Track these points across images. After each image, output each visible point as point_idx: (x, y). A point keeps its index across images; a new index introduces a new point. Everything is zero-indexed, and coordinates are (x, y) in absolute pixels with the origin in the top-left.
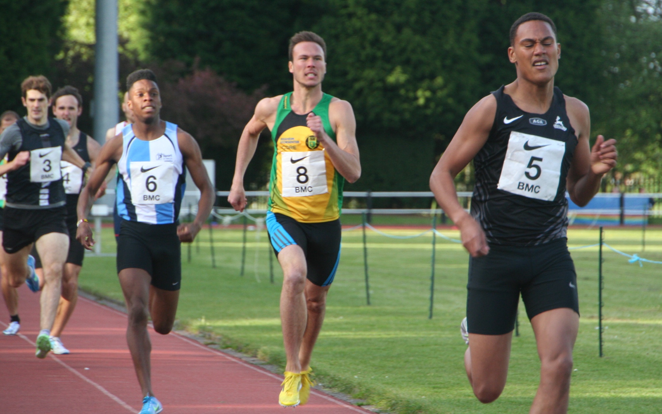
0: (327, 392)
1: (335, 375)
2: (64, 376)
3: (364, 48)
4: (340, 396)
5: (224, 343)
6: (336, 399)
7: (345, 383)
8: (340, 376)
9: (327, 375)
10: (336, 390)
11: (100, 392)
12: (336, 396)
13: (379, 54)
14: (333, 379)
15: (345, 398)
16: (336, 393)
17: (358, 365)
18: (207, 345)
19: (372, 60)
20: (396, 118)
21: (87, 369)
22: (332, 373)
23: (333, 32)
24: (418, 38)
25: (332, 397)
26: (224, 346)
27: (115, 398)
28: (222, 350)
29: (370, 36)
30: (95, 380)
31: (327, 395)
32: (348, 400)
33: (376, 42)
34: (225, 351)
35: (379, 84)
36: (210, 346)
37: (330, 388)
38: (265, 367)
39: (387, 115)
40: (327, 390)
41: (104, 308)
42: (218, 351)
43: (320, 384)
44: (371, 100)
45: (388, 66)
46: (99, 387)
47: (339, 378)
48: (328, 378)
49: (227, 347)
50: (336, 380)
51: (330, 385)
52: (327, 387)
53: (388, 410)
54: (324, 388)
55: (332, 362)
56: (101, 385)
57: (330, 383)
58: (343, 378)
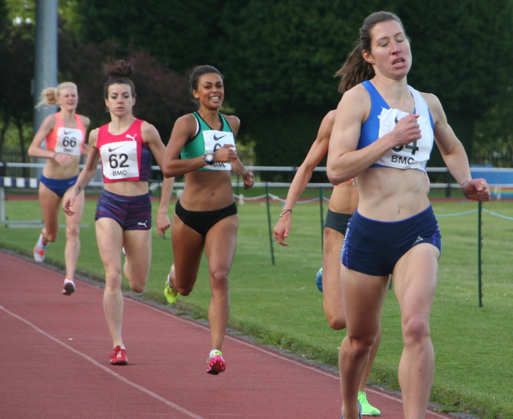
0: (311, 363)
1: (317, 347)
2: (51, 346)
3: (289, 31)
4: (326, 367)
5: (197, 313)
6: (322, 370)
7: (330, 355)
8: (324, 348)
9: (309, 346)
10: (320, 361)
12: (321, 368)
13: (304, 36)
14: (315, 350)
15: (331, 369)
16: (321, 364)
17: (336, 336)
18: (179, 315)
19: (297, 41)
20: (320, 97)
21: (70, 339)
22: (314, 344)
23: (260, 15)
24: (340, 22)
25: (318, 368)
26: (197, 316)
28: (196, 321)
29: (295, 20)
31: (312, 366)
32: (334, 371)
33: (300, 25)
34: (199, 321)
35: (303, 65)
36: (182, 316)
37: (313, 359)
38: (242, 337)
39: (310, 95)
40: (310, 361)
42: (191, 321)
43: (303, 356)
44: (295, 80)
45: (312, 48)
47: (323, 349)
48: (311, 349)
49: (200, 318)
50: (320, 352)
51: (313, 357)
52: (310, 358)
53: (378, 382)
54: (307, 360)
55: (311, 333)
57: (313, 354)
58: (327, 349)
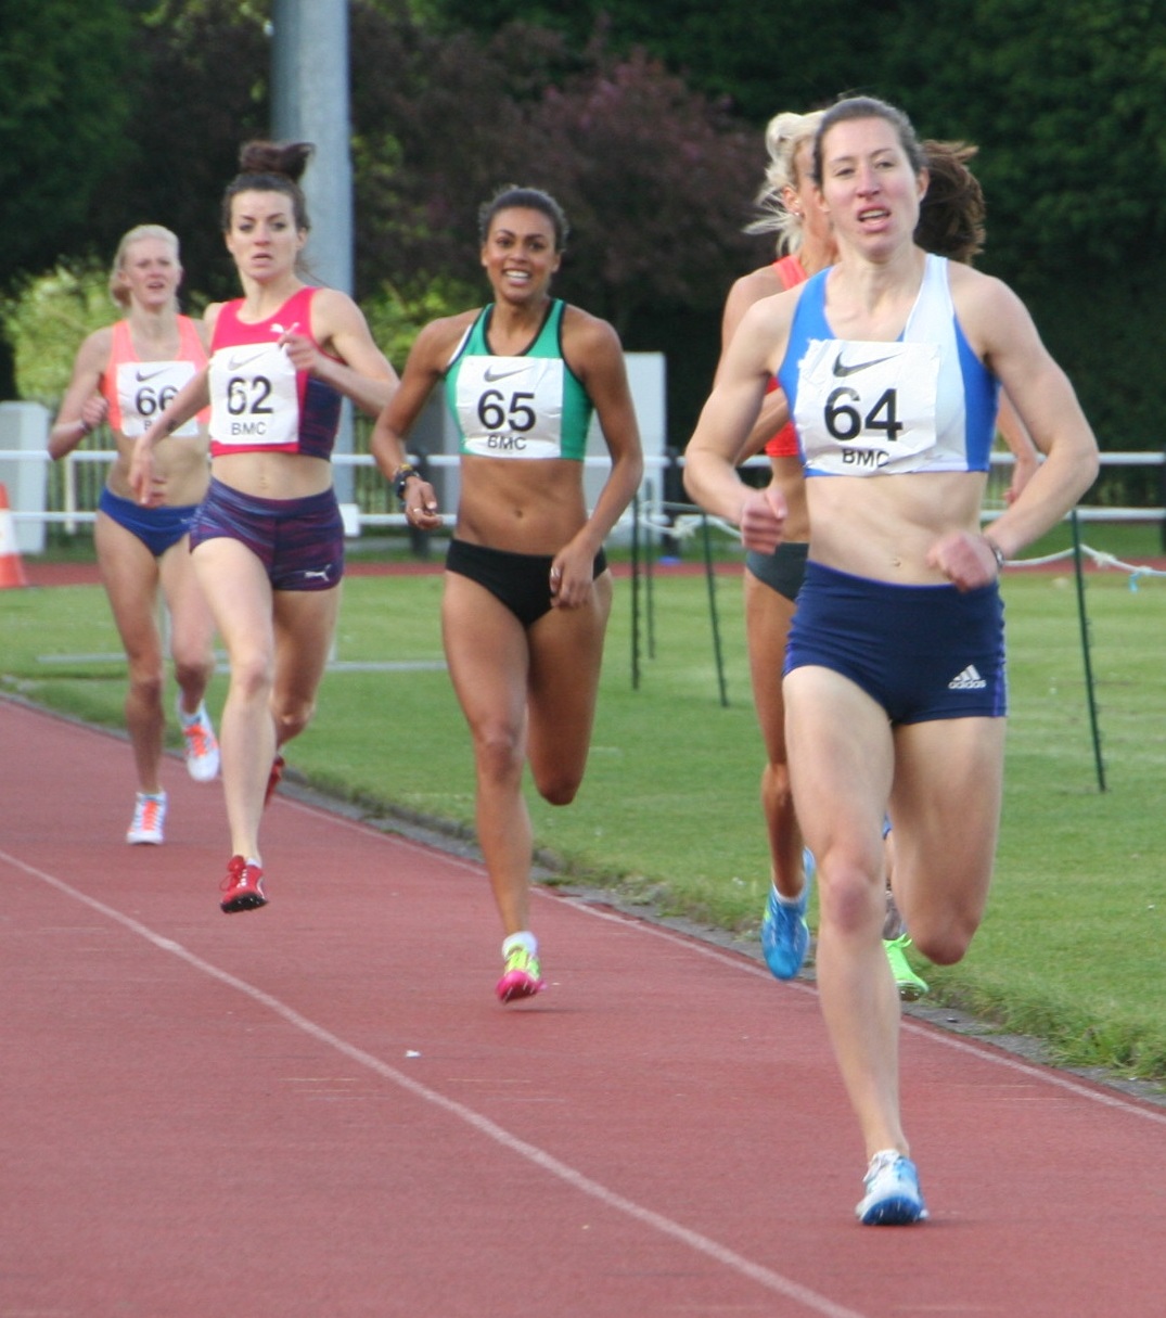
2: (346, 1079)
11: (481, 1136)
21: (411, 1054)
27: (541, 1158)
30: (454, 1092)
38: (997, 1042)
41: (398, 842)
46: (476, 1119)
56: (478, 1110)
